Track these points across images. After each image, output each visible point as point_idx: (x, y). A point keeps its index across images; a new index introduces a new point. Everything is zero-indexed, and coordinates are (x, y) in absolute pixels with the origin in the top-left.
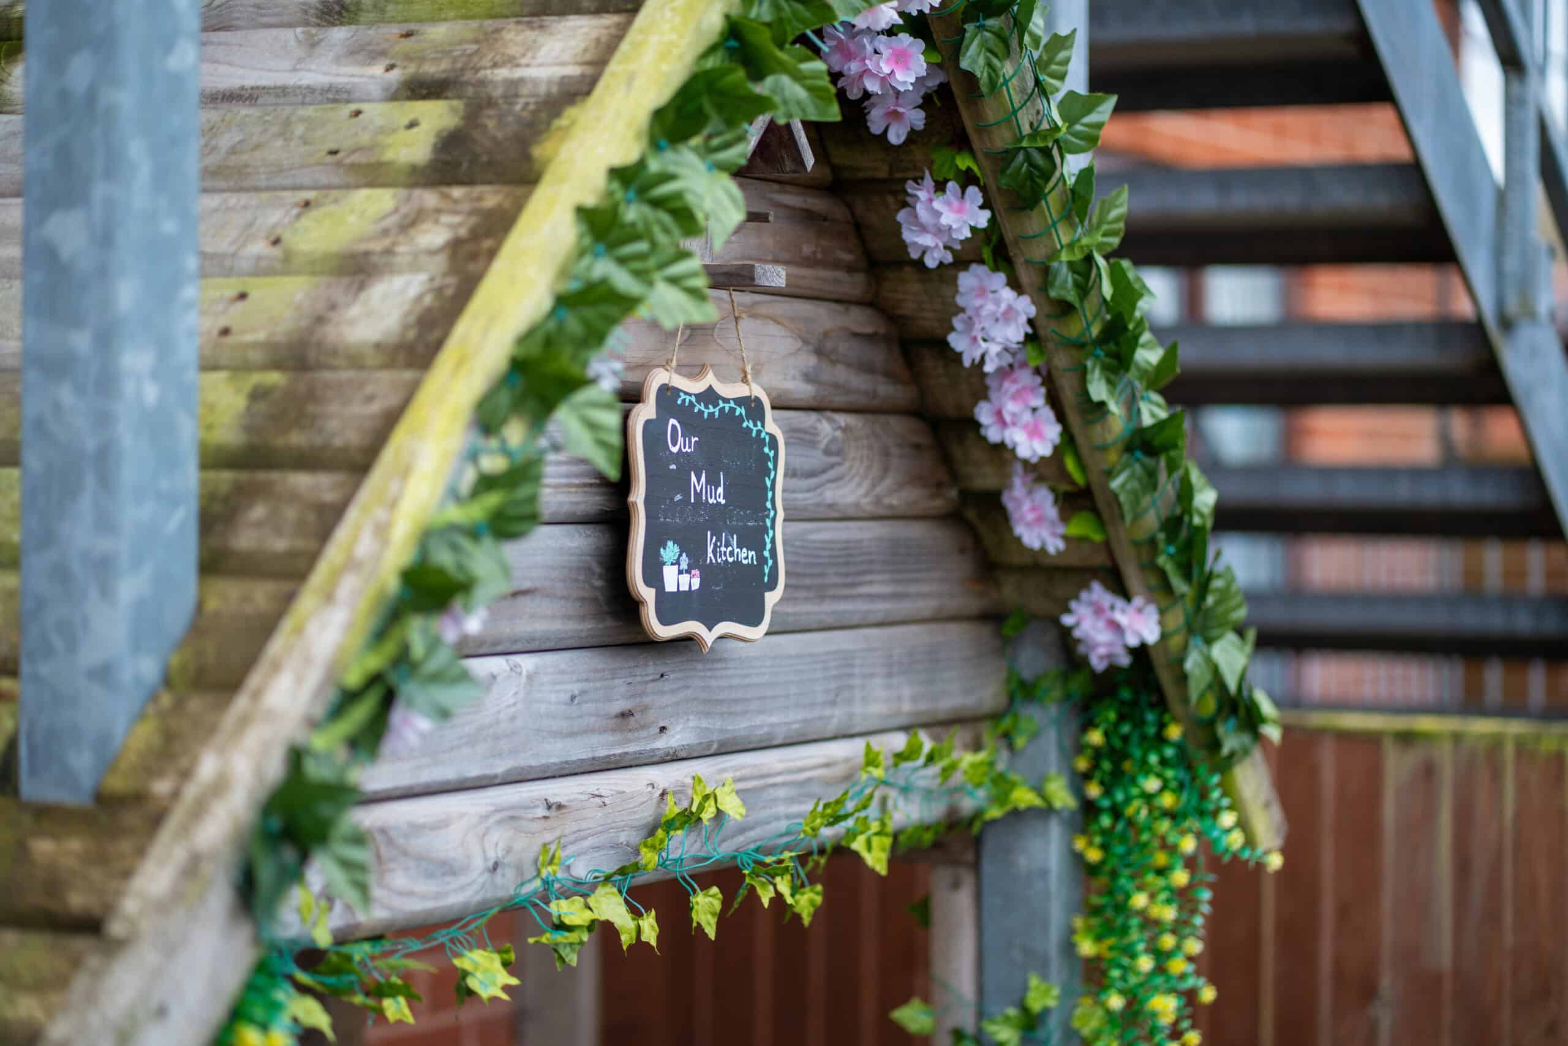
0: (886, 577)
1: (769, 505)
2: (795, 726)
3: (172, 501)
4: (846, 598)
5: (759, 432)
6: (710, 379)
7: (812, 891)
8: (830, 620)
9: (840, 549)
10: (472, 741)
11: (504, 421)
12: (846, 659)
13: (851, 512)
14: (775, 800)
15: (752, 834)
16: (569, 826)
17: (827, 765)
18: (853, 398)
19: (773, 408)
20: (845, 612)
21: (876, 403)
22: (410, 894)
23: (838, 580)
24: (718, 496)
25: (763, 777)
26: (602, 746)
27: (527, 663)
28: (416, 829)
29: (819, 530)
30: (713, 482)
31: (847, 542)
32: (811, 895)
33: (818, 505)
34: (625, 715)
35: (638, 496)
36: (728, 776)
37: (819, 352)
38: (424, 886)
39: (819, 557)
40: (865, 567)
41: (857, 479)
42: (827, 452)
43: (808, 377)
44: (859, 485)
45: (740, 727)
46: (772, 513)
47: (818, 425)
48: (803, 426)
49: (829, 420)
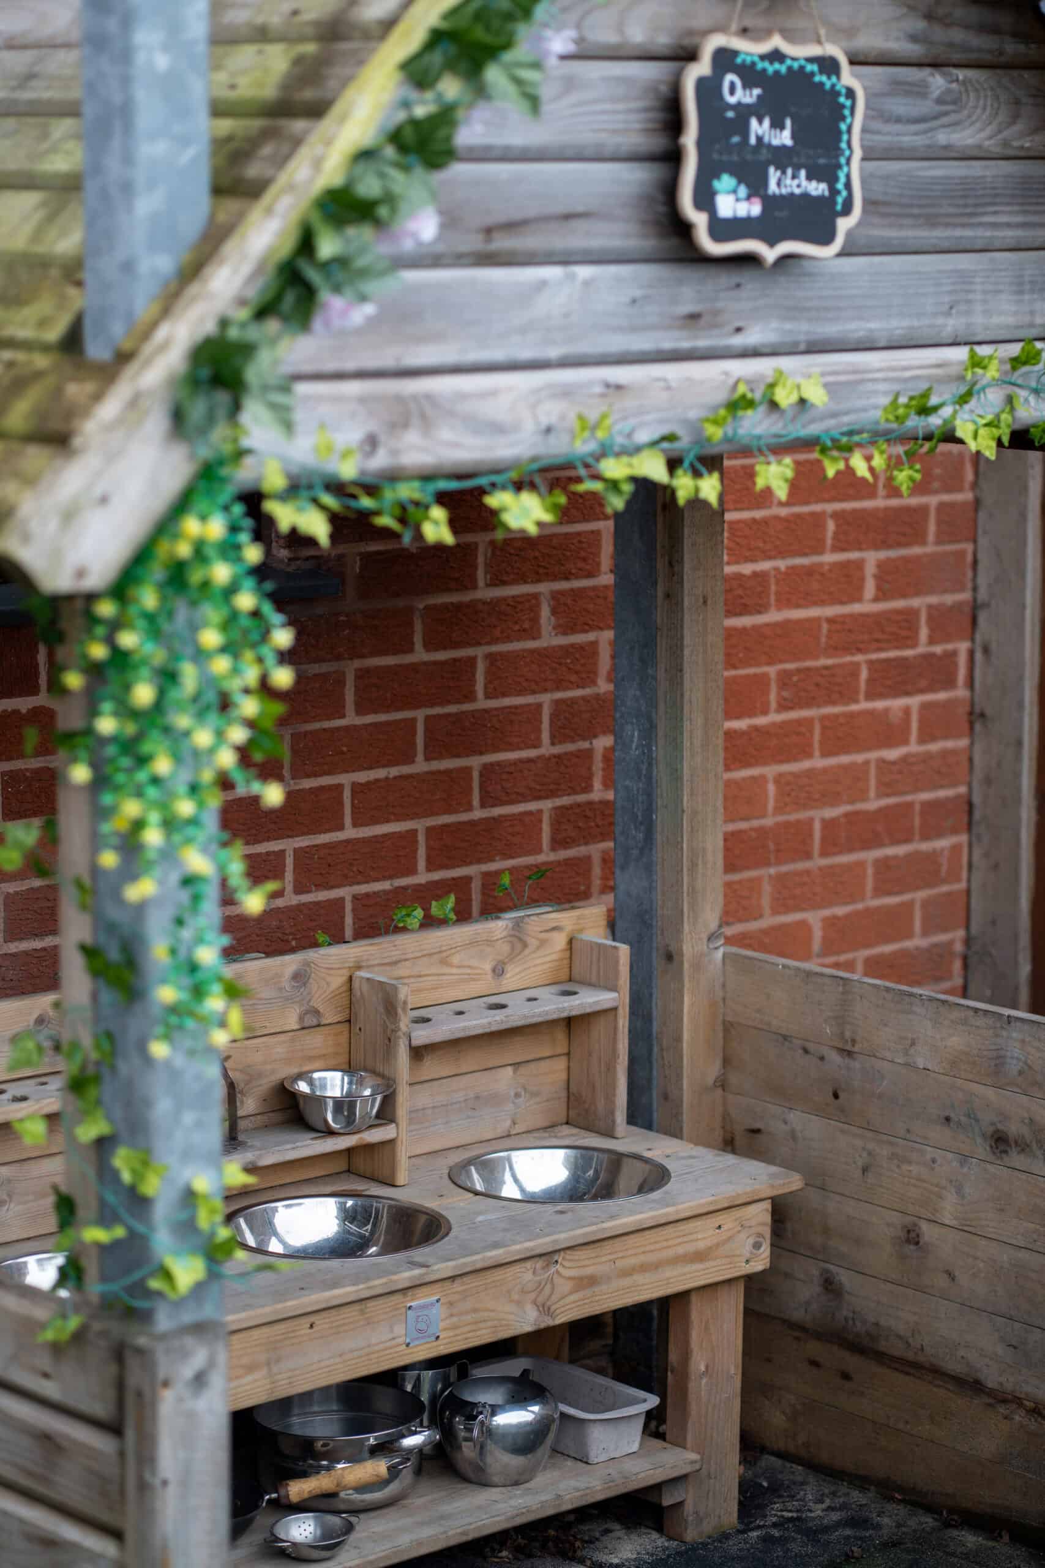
0: (1016, 208)
1: (844, 145)
2: (898, 332)
3: (185, 141)
4: (963, 226)
5: (833, 86)
6: (776, 42)
7: (911, 468)
8: (946, 245)
9: (956, 184)
10: (523, 330)
11: (437, 78)
12: (964, 278)
13: (976, 153)
14: (875, 392)
15: (846, 419)
16: (629, 403)
17: (938, 366)
18: (974, 56)
19: (852, 63)
20: (961, 237)
21: (1003, 59)
22: (457, 445)
23: (952, 210)
24: (785, 138)
25: (855, 372)
26: (669, 341)
27: (584, 272)
28: (463, 396)
29: (930, 168)
30: (777, 125)
31: (966, 177)
32: (911, 472)
33: (929, 146)
34: (694, 317)
35: (690, 139)
36: (817, 370)
37: (929, 16)
38: (470, 440)
39: (932, 190)
40: (988, 200)
41: (978, 125)
42: (940, 101)
43: (914, 38)
44: (982, 130)
45: (830, 330)
46: (847, 153)
47: (931, 79)
48: (909, 79)
49: (944, 75)
